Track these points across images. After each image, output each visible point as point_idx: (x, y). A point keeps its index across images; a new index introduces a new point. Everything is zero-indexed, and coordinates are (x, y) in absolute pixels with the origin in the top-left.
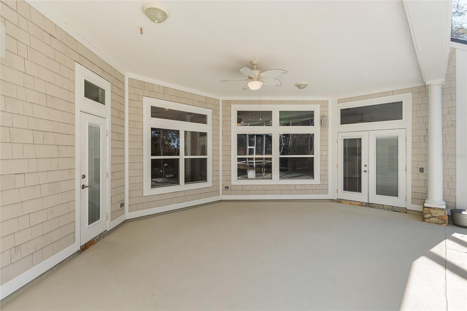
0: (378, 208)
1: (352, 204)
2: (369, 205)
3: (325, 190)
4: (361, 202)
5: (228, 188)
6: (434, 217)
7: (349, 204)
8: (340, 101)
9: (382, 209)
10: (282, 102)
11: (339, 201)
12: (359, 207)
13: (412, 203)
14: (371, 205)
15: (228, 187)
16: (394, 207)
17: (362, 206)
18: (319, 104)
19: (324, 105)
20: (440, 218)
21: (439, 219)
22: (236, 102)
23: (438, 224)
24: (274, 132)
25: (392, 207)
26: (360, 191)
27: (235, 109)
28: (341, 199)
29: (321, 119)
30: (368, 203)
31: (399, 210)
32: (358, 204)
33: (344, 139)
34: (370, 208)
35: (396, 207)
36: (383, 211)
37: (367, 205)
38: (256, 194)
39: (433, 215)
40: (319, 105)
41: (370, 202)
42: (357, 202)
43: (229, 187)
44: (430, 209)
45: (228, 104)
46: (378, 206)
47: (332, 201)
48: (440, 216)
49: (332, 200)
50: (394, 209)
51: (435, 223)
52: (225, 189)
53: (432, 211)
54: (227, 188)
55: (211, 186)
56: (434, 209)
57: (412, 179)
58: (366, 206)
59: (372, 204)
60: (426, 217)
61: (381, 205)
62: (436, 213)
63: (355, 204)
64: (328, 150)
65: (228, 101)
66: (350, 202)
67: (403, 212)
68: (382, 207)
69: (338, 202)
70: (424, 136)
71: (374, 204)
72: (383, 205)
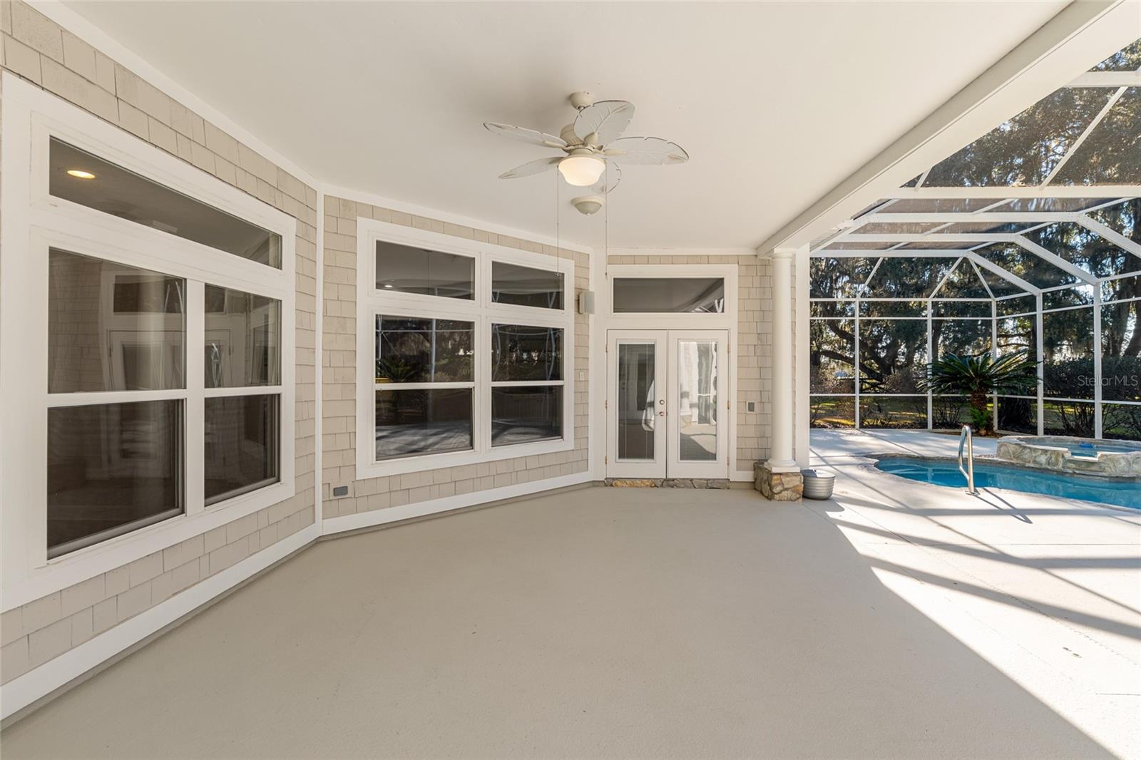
0: (684, 487)
1: (637, 487)
2: (668, 483)
3: (583, 464)
4: (654, 479)
5: (346, 493)
6: (786, 489)
7: (631, 486)
8: (612, 260)
9: (690, 488)
10: (499, 239)
11: (610, 483)
12: (650, 489)
13: (738, 469)
14: (671, 483)
15: (346, 487)
16: (709, 480)
17: (656, 486)
18: (573, 259)
19: (582, 261)
20: (794, 489)
21: (794, 492)
22: (373, 212)
23: (792, 500)
24: (480, 316)
25: (708, 480)
26: (650, 455)
27: (369, 233)
28: (613, 479)
29: (579, 296)
30: (667, 480)
31: (718, 486)
32: (647, 483)
33: (620, 345)
34: (669, 488)
35: (714, 480)
36: (693, 490)
37: (665, 483)
38: (430, 498)
39: (786, 486)
40: (573, 262)
41: (670, 476)
42: (645, 481)
43: (350, 490)
44: (782, 477)
45: (344, 212)
46: (683, 483)
47: (594, 486)
48: (794, 487)
49: (595, 484)
50: (711, 485)
51: (787, 500)
52: (332, 497)
53: (785, 479)
54: (340, 491)
55: (293, 495)
56: (787, 474)
57: (738, 425)
58: (662, 486)
59: (673, 480)
60: (776, 492)
61: (688, 479)
62: (789, 482)
63: (643, 485)
64: (588, 370)
65: (345, 203)
66: (633, 482)
67: (724, 489)
68: (691, 483)
69: (606, 485)
70: (755, 345)
71: (677, 479)
72: (691, 480)
